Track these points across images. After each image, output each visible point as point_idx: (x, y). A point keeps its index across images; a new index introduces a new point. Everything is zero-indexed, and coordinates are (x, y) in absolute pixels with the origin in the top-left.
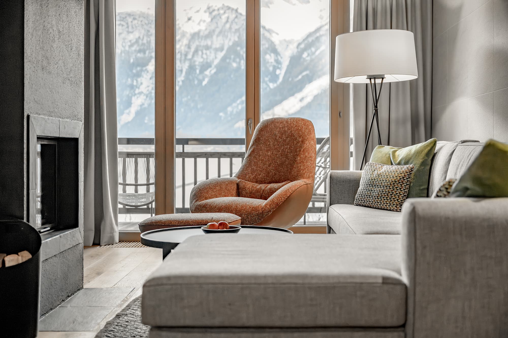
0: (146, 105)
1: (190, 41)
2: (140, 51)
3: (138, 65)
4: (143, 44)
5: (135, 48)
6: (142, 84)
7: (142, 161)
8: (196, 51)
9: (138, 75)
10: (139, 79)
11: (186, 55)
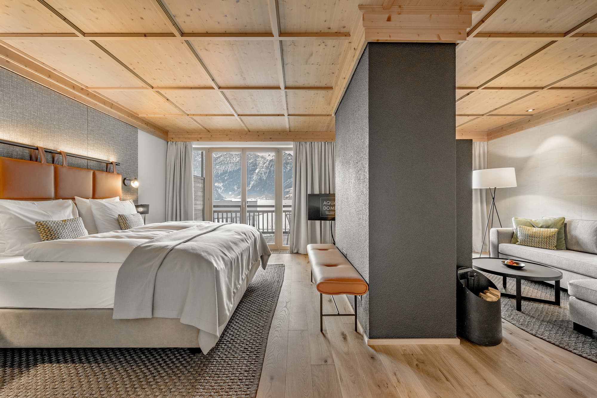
0: (255, 184)
1: (269, 163)
2: (253, 166)
3: (252, 171)
4: (254, 164)
5: (251, 165)
6: (254, 177)
7: (270, 214)
8: (271, 166)
9: (252, 174)
10: (253, 175)
11: (268, 167)
